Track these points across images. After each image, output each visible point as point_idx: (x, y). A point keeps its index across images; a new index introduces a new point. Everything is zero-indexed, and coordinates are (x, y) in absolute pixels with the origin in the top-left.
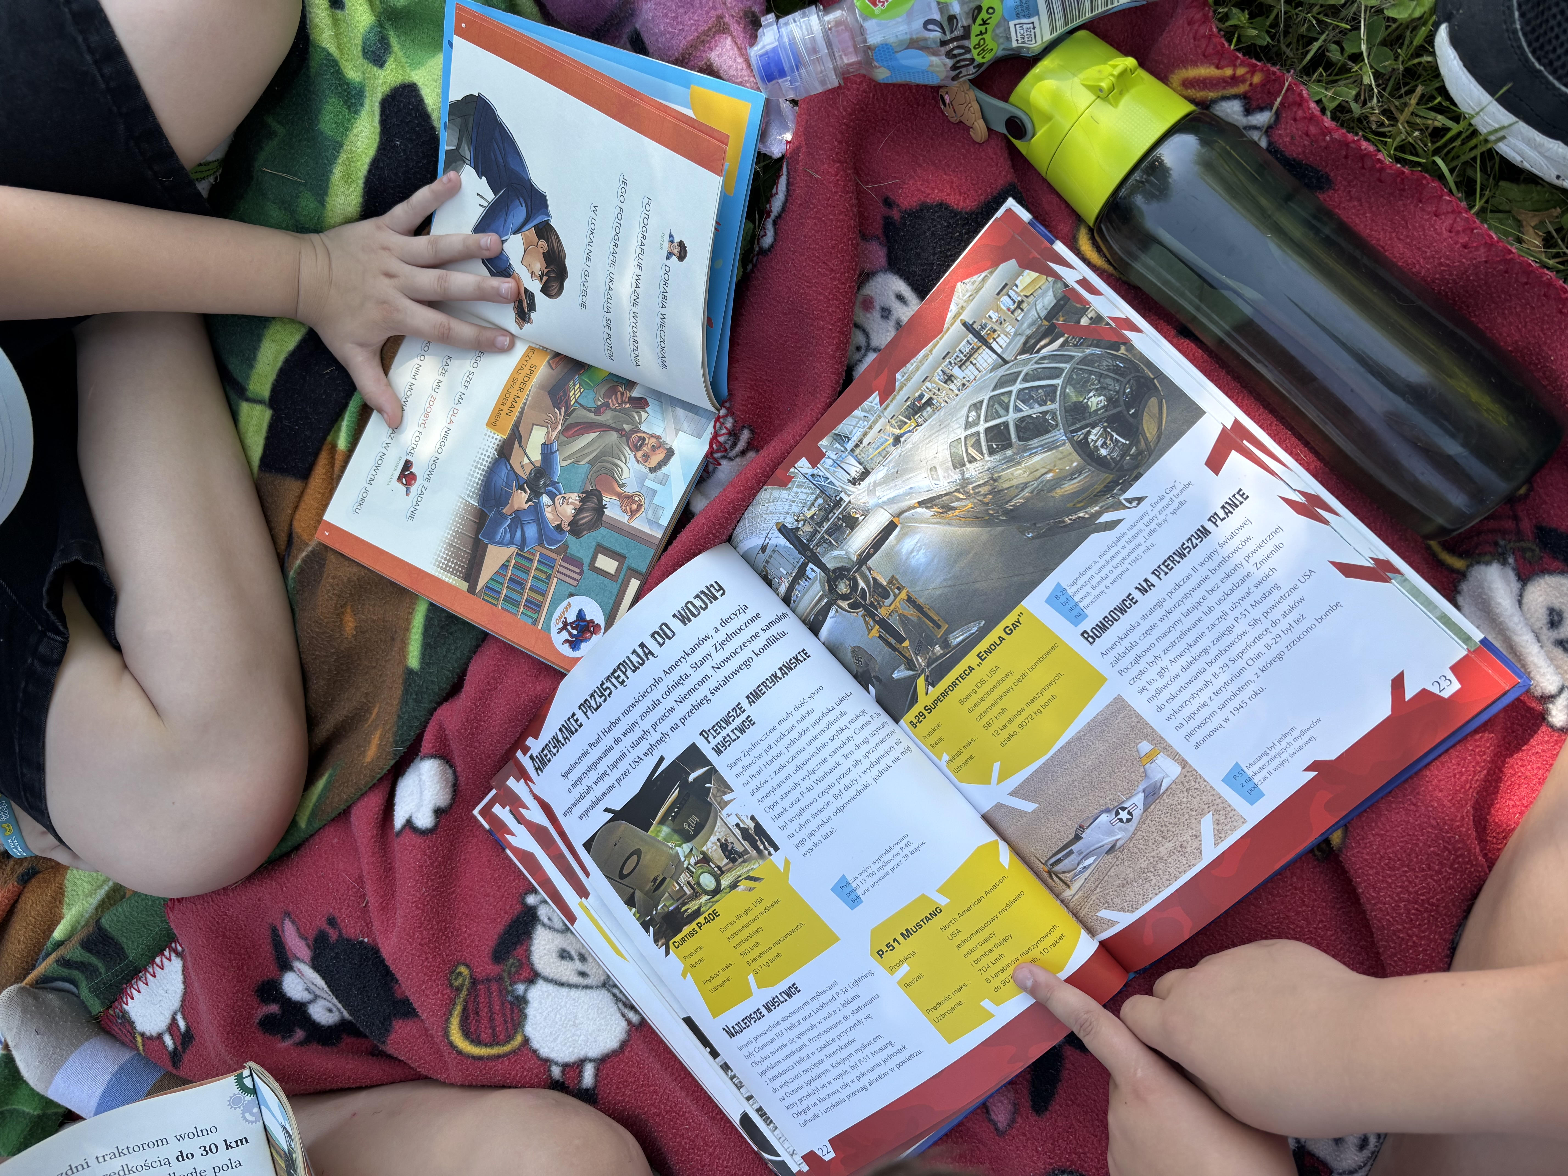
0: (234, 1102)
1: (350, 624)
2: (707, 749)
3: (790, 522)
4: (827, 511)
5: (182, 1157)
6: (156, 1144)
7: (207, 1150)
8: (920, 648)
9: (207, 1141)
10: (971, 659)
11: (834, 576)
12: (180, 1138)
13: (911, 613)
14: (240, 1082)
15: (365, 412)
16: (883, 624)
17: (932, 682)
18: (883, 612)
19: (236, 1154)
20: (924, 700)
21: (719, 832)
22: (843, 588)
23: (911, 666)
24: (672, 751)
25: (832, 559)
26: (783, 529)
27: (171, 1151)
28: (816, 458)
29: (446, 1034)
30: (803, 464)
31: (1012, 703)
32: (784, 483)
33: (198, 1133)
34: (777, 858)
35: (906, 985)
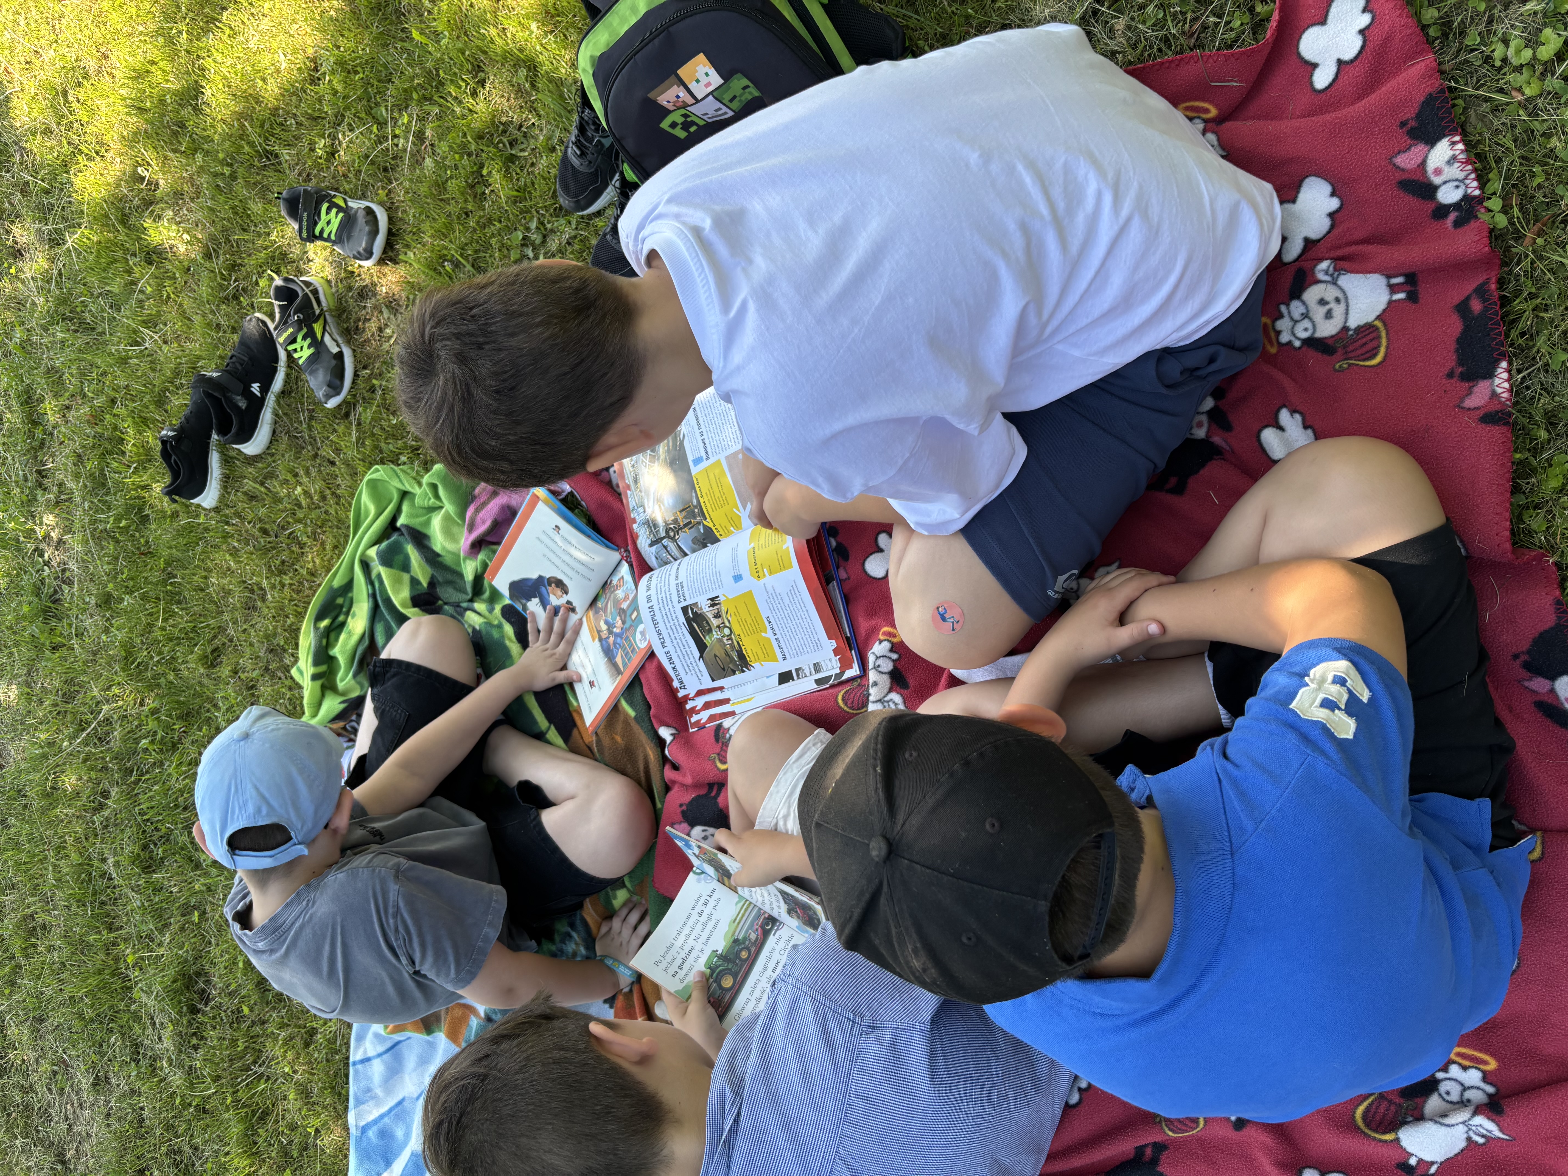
0: (699, 881)
1: (618, 739)
2: (684, 604)
3: (649, 542)
4: (649, 526)
5: (700, 914)
6: (688, 918)
7: (706, 904)
8: (695, 518)
9: (702, 901)
10: (701, 500)
11: (668, 536)
12: (693, 908)
13: (684, 513)
14: (695, 873)
15: (571, 685)
16: (685, 525)
17: (705, 519)
18: (682, 524)
19: (715, 896)
20: (711, 525)
21: (710, 616)
22: (672, 534)
23: (699, 523)
24: (682, 619)
25: (663, 534)
26: (651, 545)
27: (695, 917)
28: (634, 521)
29: (718, 769)
30: (635, 526)
31: (717, 494)
32: (637, 536)
33: (697, 901)
34: (722, 599)
35: (771, 573)
